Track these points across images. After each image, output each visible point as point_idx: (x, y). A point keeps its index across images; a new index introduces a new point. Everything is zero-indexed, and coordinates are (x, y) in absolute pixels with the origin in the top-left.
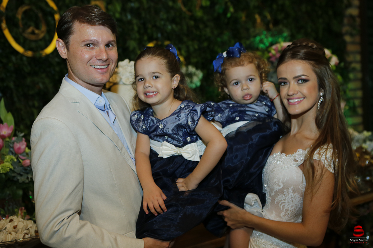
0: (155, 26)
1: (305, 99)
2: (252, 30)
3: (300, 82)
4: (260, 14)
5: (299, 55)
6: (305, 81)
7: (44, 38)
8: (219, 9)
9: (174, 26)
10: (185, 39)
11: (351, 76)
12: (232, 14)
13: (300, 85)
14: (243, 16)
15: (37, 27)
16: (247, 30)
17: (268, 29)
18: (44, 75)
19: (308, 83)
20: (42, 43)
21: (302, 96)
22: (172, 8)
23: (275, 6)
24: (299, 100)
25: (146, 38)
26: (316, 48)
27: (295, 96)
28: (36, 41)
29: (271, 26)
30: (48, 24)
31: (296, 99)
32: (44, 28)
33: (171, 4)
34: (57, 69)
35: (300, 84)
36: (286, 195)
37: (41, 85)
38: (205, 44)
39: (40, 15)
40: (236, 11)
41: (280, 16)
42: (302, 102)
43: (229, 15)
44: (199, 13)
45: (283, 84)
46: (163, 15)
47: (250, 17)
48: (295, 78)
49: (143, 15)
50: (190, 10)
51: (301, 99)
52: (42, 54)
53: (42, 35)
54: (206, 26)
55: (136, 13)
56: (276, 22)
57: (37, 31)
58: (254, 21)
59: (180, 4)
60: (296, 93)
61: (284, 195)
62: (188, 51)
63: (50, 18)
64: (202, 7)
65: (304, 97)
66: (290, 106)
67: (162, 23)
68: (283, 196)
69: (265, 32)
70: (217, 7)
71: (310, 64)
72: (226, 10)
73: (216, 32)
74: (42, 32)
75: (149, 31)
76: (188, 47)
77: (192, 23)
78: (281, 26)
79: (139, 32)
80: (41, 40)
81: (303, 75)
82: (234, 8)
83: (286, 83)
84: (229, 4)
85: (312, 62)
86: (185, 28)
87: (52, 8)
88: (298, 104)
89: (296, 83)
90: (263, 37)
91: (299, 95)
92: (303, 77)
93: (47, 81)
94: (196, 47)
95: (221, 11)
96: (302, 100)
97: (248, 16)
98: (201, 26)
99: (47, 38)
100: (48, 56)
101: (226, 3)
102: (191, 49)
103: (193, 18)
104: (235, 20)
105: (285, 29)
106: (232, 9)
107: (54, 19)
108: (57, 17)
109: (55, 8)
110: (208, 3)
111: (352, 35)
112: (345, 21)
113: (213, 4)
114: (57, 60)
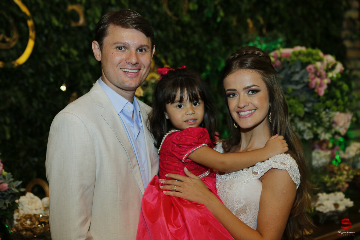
1: (257, 110)
2: (244, 36)
3: (250, 93)
4: (252, 18)
5: (247, 63)
6: (256, 91)
7: (16, 47)
8: (208, 13)
9: (160, 33)
10: (171, 47)
12: (222, 18)
13: (251, 96)
14: (234, 21)
15: (8, 35)
16: (239, 36)
17: (261, 35)
18: (16, 88)
19: (259, 93)
20: (13, 53)
21: (253, 108)
22: (157, 12)
23: (268, 10)
24: (250, 112)
26: (263, 56)
27: (246, 108)
28: (7, 50)
29: (264, 31)
30: (20, 31)
31: (247, 111)
32: (15, 36)
33: (155, 8)
34: (31, 81)
35: (251, 94)
36: (248, 214)
37: (13, 99)
38: (194, 52)
39: (11, 21)
40: (226, 15)
41: (275, 20)
42: (254, 114)
43: (219, 20)
44: (186, 18)
45: (231, 96)
47: (242, 22)
48: (245, 88)
50: (176, 15)
51: (252, 111)
52: (13, 64)
53: (13, 44)
54: (194, 32)
56: (270, 27)
57: (8, 39)
58: (246, 26)
59: (165, 8)
60: (247, 105)
61: (246, 213)
62: (175, 60)
63: (22, 25)
64: (189, 12)
65: (256, 108)
66: (242, 119)
68: (245, 215)
69: (258, 38)
70: (206, 11)
71: (260, 72)
72: (215, 15)
73: (205, 39)
74: (14, 40)
76: (174, 55)
77: (179, 29)
78: (275, 31)
80: (12, 49)
81: (254, 86)
82: (224, 12)
83: (235, 94)
84: (219, 7)
85: (261, 71)
86: (171, 34)
87: (25, 14)
88: (249, 117)
89: (246, 94)
90: (256, 43)
91: (251, 106)
92: (253, 88)
93: (20, 94)
94: (184, 55)
95: (210, 15)
96: (254, 112)
97: (239, 21)
98: (189, 32)
99: (20, 46)
100: (20, 66)
101: (215, 6)
102: (179, 57)
103: (179, 23)
104: (225, 25)
105: (280, 35)
106: (222, 13)
107: (27, 25)
108: (30, 23)
109: (28, 13)
110: (196, 7)
111: (352, 40)
112: (345, 24)
113: (202, 7)
114: (30, 71)
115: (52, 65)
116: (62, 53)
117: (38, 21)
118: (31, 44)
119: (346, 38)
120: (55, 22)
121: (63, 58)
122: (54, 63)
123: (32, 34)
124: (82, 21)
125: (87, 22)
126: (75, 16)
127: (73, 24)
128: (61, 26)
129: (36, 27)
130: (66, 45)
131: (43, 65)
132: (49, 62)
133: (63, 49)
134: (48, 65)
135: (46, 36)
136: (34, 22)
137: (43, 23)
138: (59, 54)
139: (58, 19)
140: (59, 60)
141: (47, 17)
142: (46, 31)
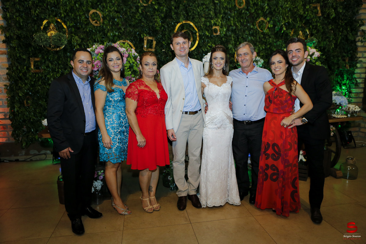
0: (243, 37)
1: (222, 65)
4: (302, 31)
9: (252, 38)
10: (258, 44)
11: (358, 65)
12: (284, 31)
22: (252, 29)
23: (311, 26)
25: (238, 43)
29: (309, 37)
30: (193, 38)
33: (252, 27)
38: (268, 46)
39: (190, 34)
40: (287, 29)
43: (282, 32)
44: (266, 31)
46: (247, 32)
47: (296, 33)
49: (237, 32)
50: (262, 30)
54: (270, 37)
55: (234, 31)
56: (311, 35)
58: (298, 34)
59: (257, 26)
63: (194, 35)
64: (268, 28)
67: (246, 36)
70: (276, 27)
72: (281, 29)
73: (275, 40)
75: (239, 40)
76: (259, 48)
77: (262, 36)
78: (313, 37)
79: (235, 40)
84: (284, 26)
86: (258, 38)
87: (196, 31)
94: (264, 48)
95: (278, 30)
97: (294, 32)
98: (267, 37)
99: (193, 43)
102: (261, 48)
103: (263, 33)
104: (286, 34)
105: (315, 39)
106: (285, 29)
107: (196, 35)
108: (197, 34)
109: (197, 30)
110: (272, 26)
111: (362, 42)
112: (359, 34)
113: (274, 26)
114: (196, 53)
115: (204, 51)
116: (209, 46)
117: (200, 34)
118: (197, 42)
119: (359, 41)
120: (207, 34)
121: (209, 48)
122: (205, 50)
123: (198, 38)
124: (218, 33)
125: (220, 33)
126: (216, 31)
127: (215, 34)
128: (209, 35)
129: (200, 36)
130: (211, 43)
131: (201, 51)
132: (203, 49)
133: (209, 45)
134: (203, 51)
135: (203, 40)
136: (199, 34)
137: (202, 34)
138: (207, 46)
139: (208, 32)
140: (208, 49)
141: (204, 32)
142: (203, 37)
